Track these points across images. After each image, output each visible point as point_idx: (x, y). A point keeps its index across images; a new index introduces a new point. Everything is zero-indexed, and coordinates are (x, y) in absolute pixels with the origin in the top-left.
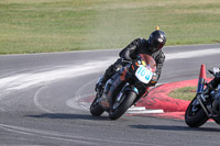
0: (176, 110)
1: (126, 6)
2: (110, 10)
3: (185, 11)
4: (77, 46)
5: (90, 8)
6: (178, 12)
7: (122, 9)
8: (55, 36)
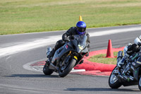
0: (93, 70)
1: (60, 3)
2: (50, 6)
3: (99, 6)
4: (29, 30)
5: (37, 5)
6: (94, 6)
7: (57, 6)
8: (15, 24)
